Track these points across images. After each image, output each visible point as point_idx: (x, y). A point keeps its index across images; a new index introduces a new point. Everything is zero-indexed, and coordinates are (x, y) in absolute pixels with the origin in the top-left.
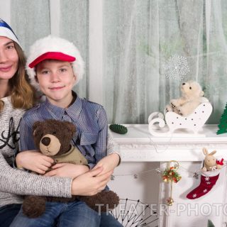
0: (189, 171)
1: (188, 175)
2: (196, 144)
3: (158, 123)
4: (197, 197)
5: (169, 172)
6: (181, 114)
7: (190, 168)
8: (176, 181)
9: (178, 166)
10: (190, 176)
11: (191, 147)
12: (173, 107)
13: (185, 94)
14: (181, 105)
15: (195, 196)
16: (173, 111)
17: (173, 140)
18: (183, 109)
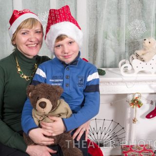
0: (147, 99)
1: (146, 102)
2: (153, 81)
3: (127, 67)
4: (153, 117)
5: (134, 101)
6: (144, 61)
7: (148, 97)
8: (139, 107)
9: (140, 96)
10: (147, 103)
11: (149, 83)
12: (137, 56)
13: (146, 47)
14: (143, 55)
15: (151, 116)
16: (137, 59)
17: (138, 79)
18: (145, 57)
